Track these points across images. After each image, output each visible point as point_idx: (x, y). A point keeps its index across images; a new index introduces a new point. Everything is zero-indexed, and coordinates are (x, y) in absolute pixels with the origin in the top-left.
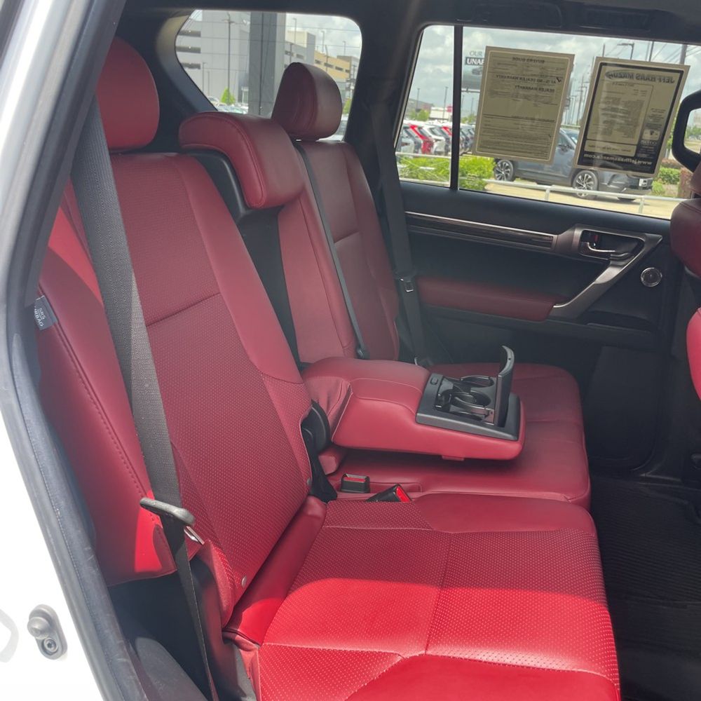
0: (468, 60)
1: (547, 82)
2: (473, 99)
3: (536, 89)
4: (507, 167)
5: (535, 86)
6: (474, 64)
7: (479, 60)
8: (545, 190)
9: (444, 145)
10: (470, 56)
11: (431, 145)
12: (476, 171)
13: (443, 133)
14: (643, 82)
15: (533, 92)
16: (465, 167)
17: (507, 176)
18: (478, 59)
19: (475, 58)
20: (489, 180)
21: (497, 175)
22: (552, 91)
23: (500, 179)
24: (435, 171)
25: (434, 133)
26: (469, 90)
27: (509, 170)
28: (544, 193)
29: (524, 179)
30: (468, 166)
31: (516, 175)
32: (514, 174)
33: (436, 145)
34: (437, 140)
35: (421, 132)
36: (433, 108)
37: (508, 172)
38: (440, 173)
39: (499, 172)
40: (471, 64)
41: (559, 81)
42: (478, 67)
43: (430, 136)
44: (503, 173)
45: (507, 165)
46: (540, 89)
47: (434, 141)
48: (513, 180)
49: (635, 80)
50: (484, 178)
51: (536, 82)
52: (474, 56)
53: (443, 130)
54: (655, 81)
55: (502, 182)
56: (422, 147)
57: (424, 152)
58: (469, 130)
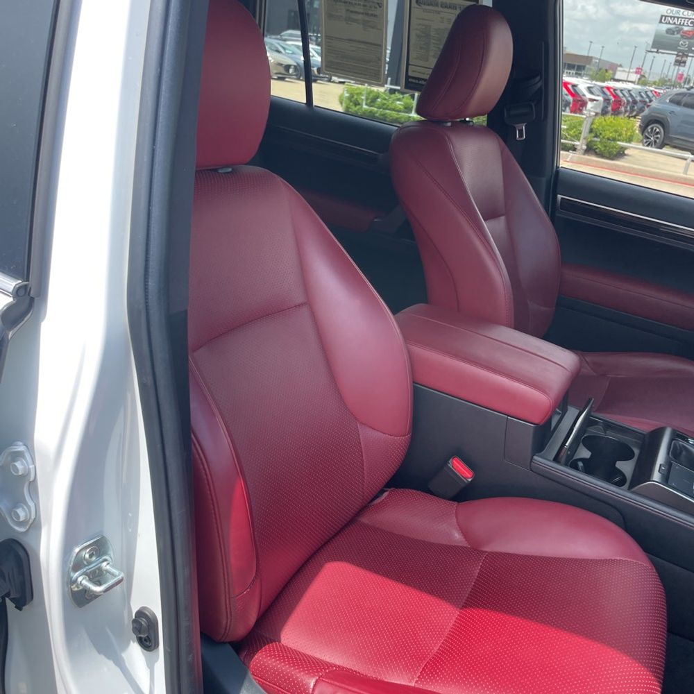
0: (664, 18)
1: (371, 7)
2: (665, 61)
3: (363, 14)
4: (658, 133)
5: (361, 11)
6: (669, 23)
7: (676, 19)
8: (686, 159)
9: (601, 106)
10: (666, 14)
11: (584, 104)
12: (612, 132)
13: (604, 93)
14: (446, 10)
15: (360, 17)
16: (600, 128)
17: (655, 142)
18: (674, 17)
19: (671, 17)
20: (631, 145)
21: (645, 141)
22: (375, 16)
23: (648, 145)
24: (567, 129)
25: (591, 93)
26: (660, 51)
27: (659, 136)
28: (684, 162)
29: (675, 147)
30: (603, 127)
31: (665, 142)
32: (663, 141)
33: (590, 105)
34: (592, 100)
35: (575, 90)
36: (619, 69)
37: (657, 138)
38: (571, 133)
39: (648, 138)
40: (666, 23)
41: (380, 7)
42: (673, 26)
43: (584, 95)
44: (652, 139)
45: (658, 130)
46: (366, 14)
47: (588, 100)
48: (661, 147)
49: (440, 9)
50: (619, 140)
51: (362, 7)
52: (671, 15)
53: (605, 90)
54: (456, 9)
55: (649, 148)
56: (571, 105)
57: (571, 112)
58: (640, 92)
